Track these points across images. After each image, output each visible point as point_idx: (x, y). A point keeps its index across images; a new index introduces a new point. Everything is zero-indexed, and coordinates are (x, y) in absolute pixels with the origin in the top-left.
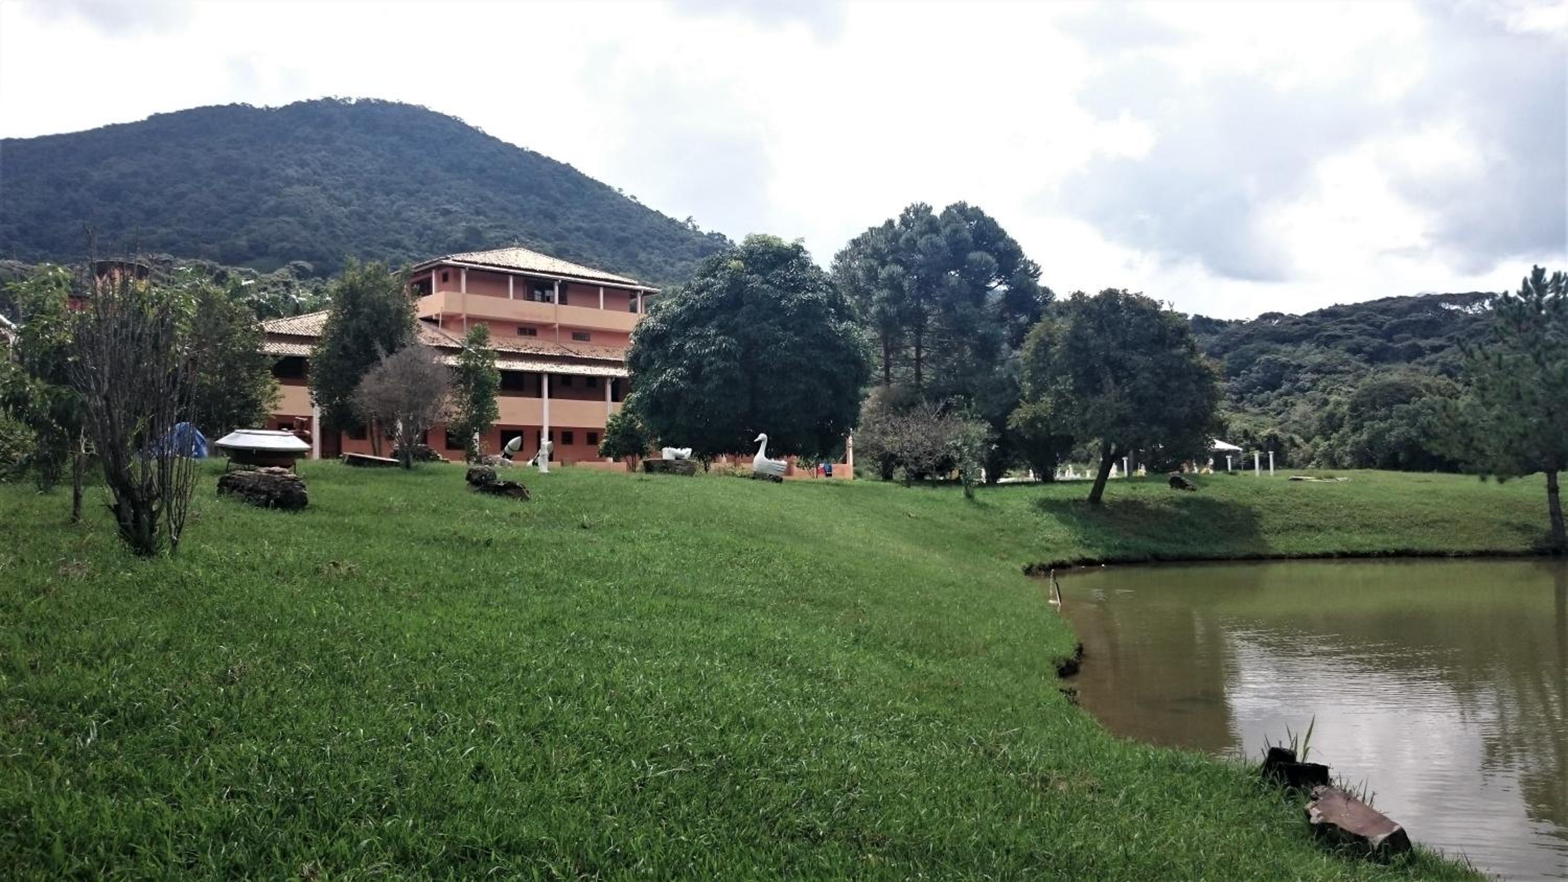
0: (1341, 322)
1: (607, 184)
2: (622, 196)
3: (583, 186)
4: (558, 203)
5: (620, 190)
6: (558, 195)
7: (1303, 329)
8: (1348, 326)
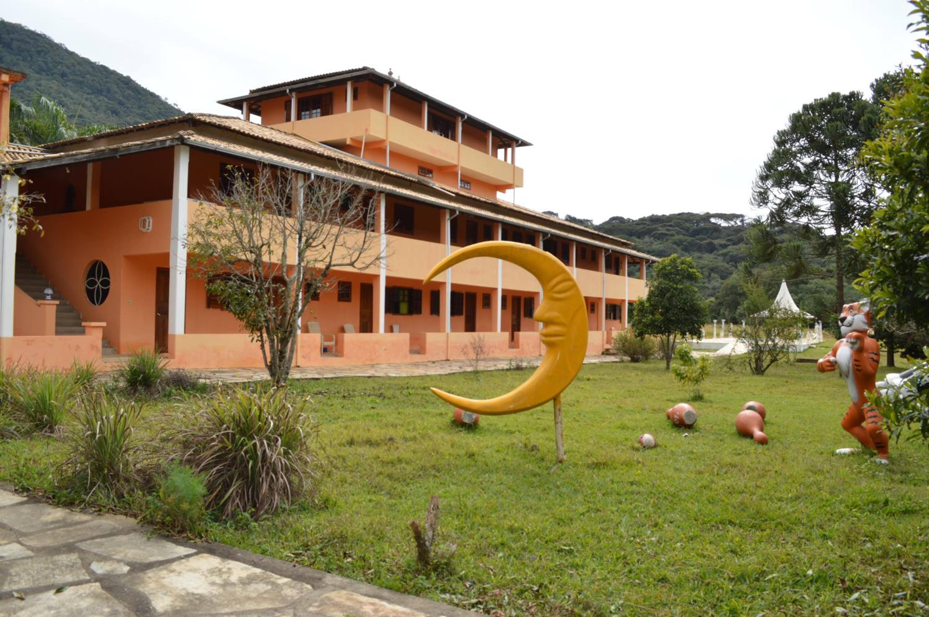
0: (665, 225)
1: (157, 94)
2: (167, 103)
3: (140, 93)
4: (121, 103)
5: (166, 99)
6: (121, 98)
7: (644, 228)
8: (670, 228)
